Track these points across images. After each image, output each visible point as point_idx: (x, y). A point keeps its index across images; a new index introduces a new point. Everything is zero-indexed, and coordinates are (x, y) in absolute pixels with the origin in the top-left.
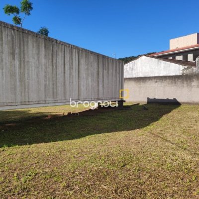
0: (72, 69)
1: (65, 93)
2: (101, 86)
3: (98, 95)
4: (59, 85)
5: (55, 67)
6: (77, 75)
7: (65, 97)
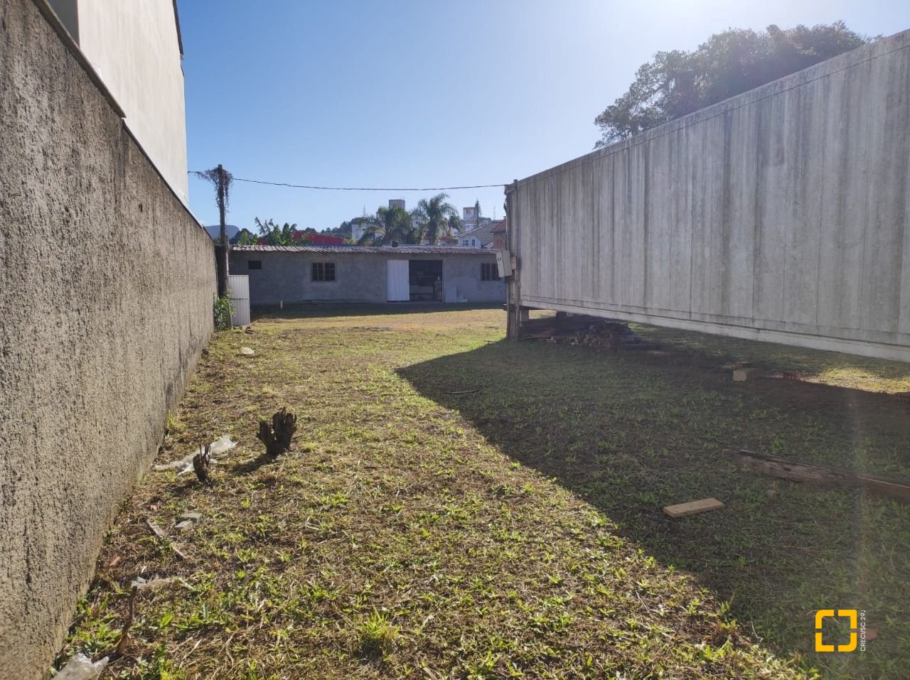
0: (630, 212)
1: (612, 286)
2: (741, 256)
3: (724, 298)
4: (602, 265)
5: (596, 221)
6: (642, 230)
7: (613, 296)
